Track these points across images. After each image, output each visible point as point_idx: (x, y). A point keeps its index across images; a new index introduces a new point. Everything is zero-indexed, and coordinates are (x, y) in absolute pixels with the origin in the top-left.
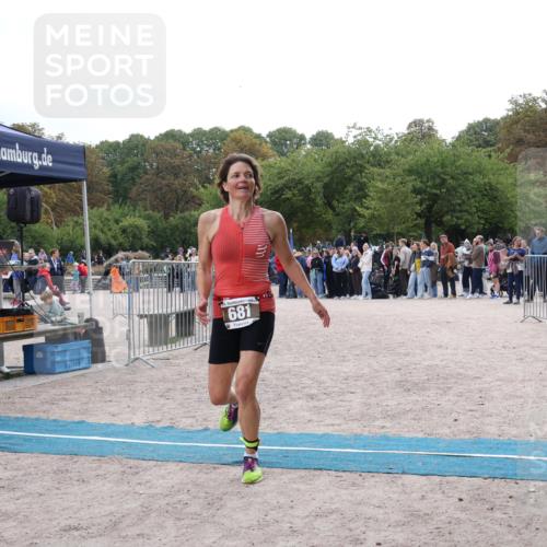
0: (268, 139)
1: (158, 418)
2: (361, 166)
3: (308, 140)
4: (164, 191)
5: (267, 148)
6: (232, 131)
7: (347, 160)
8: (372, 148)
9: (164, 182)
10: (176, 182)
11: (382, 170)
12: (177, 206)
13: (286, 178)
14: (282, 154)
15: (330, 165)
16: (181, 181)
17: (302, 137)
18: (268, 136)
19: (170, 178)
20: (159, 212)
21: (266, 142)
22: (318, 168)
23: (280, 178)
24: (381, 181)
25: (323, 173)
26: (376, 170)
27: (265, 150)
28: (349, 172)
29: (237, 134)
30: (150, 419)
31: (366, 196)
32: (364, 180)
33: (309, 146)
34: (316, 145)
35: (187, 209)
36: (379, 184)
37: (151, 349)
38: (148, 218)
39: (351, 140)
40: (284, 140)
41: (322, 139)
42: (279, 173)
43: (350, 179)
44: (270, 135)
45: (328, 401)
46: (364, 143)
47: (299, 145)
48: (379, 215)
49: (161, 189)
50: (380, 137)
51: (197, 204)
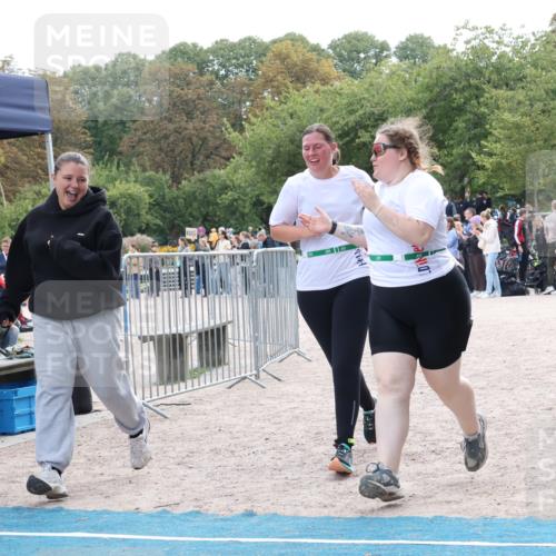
0: (331, 51)
1: (177, 498)
2: (477, 88)
3: (393, 50)
4: (171, 139)
5: (328, 67)
6: (274, 42)
7: (455, 80)
8: (494, 58)
9: (171, 127)
10: (191, 125)
11: (510, 93)
12: (192, 164)
13: (361, 112)
14: (353, 74)
15: (428, 88)
16: (196, 123)
17: (384, 47)
18: (331, 47)
19: (181, 120)
20: (164, 172)
21: (329, 56)
22: (410, 93)
23: (352, 112)
24: (510, 110)
25: (419, 102)
26: (502, 93)
27: (327, 69)
28: (458, 99)
29: (281, 47)
30: (165, 500)
31: (486, 135)
32: (483, 109)
33: (394, 60)
34: (406, 57)
35: (209, 167)
36: (507, 116)
37: (161, 388)
38: (149, 182)
39: (460, 48)
40: (355, 52)
41: (415, 49)
42: (351, 104)
43: (460, 110)
44: (333, 46)
45: (438, 464)
46: (480, 52)
47: (378, 58)
48: (509, 164)
49: (166, 137)
50: (506, 40)
51: (224, 158)
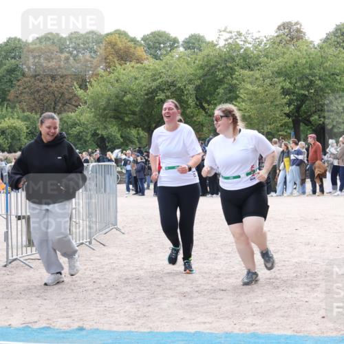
0: (142, 42)
1: (35, 319)
2: (231, 69)
3: (181, 43)
4: (42, 92)
5: (140, 52)
6: (108, 35)
7: (218, 63)
8: (242, 50)
9: (41, 85)
10: (54, 85)
11: (251, 73)
12: (54, 108)
13: (160, 80)
14: (156, 57)
15: (202, 67)
16: (58, 83)
17: (175, 41)
18: (142, 39)
19: (48, 81)
20: (36, 113)
21: (141, 45)
22: (190, 70)
23: (154, 80)
24: (251, 83)
25: (196, 75)
26: (247, 72)
28: (220, 75)
29: (113, 38)
30: (28, 319)
31: (236, 97)
32: (235, 81)
33: (182, 49)
34: (189, 48)
35: (65, 111)
36: (249, 86)
37: (29, 249)
38: (27, 119)
39: (222, 43)
40: (158, 43)
41: (194, 43)
42: (154, 75)
43: (221, 81)
44: (144, 39)
45: (200, 299)
46: (233, 47)
47: (172, 47)
48: (250, 116)
49: (38, 91)
50: (250, 39)
51: (74, 106)
